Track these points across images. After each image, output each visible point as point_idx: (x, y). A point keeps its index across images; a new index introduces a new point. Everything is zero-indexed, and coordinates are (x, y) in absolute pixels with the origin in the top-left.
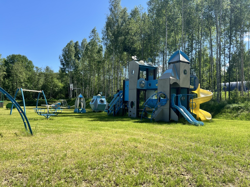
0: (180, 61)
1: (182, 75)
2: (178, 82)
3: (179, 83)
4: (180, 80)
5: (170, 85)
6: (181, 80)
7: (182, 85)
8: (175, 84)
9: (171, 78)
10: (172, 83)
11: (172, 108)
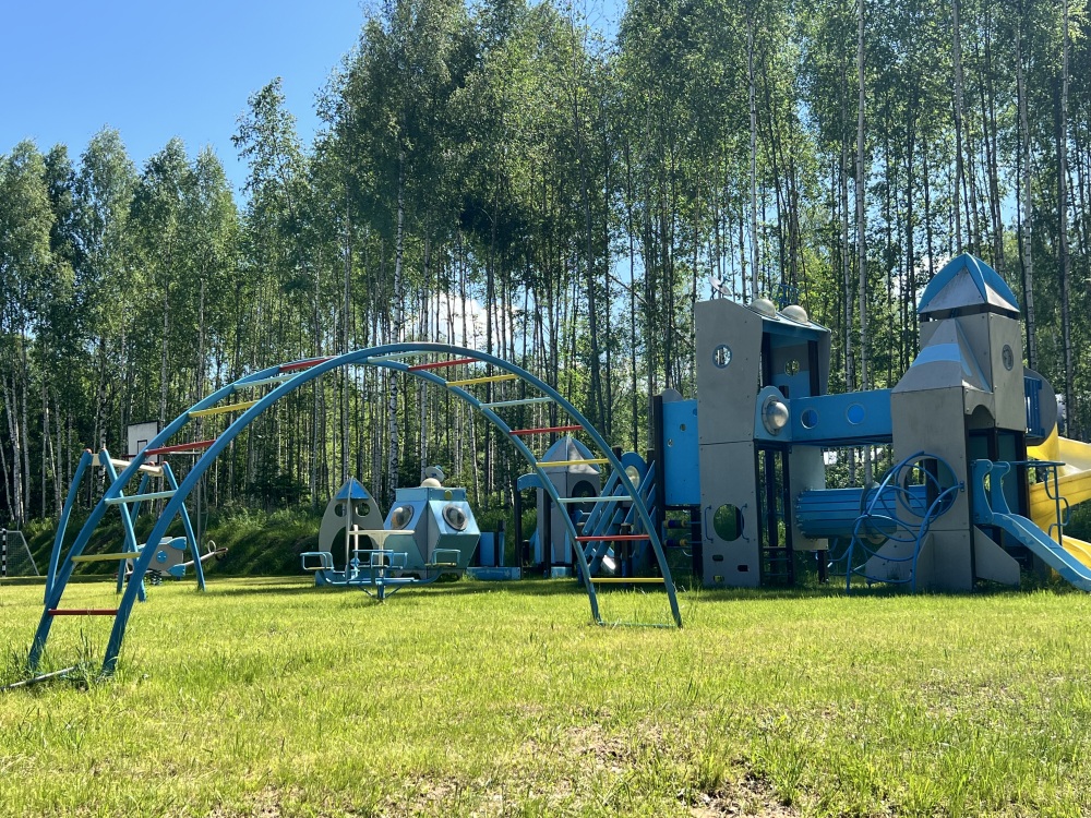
0: (987, 308)
1: (1000, 373)
2: (988, 406)
3: (991, 411)
4: (996, 391)
5: (966, 416)
6: (999, 395)
7: (1003, 421)
8: (982, 411)
9: (965, 384)
10: (970, 410)
11: (980, 526)
